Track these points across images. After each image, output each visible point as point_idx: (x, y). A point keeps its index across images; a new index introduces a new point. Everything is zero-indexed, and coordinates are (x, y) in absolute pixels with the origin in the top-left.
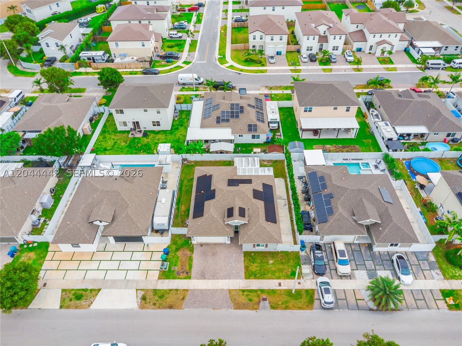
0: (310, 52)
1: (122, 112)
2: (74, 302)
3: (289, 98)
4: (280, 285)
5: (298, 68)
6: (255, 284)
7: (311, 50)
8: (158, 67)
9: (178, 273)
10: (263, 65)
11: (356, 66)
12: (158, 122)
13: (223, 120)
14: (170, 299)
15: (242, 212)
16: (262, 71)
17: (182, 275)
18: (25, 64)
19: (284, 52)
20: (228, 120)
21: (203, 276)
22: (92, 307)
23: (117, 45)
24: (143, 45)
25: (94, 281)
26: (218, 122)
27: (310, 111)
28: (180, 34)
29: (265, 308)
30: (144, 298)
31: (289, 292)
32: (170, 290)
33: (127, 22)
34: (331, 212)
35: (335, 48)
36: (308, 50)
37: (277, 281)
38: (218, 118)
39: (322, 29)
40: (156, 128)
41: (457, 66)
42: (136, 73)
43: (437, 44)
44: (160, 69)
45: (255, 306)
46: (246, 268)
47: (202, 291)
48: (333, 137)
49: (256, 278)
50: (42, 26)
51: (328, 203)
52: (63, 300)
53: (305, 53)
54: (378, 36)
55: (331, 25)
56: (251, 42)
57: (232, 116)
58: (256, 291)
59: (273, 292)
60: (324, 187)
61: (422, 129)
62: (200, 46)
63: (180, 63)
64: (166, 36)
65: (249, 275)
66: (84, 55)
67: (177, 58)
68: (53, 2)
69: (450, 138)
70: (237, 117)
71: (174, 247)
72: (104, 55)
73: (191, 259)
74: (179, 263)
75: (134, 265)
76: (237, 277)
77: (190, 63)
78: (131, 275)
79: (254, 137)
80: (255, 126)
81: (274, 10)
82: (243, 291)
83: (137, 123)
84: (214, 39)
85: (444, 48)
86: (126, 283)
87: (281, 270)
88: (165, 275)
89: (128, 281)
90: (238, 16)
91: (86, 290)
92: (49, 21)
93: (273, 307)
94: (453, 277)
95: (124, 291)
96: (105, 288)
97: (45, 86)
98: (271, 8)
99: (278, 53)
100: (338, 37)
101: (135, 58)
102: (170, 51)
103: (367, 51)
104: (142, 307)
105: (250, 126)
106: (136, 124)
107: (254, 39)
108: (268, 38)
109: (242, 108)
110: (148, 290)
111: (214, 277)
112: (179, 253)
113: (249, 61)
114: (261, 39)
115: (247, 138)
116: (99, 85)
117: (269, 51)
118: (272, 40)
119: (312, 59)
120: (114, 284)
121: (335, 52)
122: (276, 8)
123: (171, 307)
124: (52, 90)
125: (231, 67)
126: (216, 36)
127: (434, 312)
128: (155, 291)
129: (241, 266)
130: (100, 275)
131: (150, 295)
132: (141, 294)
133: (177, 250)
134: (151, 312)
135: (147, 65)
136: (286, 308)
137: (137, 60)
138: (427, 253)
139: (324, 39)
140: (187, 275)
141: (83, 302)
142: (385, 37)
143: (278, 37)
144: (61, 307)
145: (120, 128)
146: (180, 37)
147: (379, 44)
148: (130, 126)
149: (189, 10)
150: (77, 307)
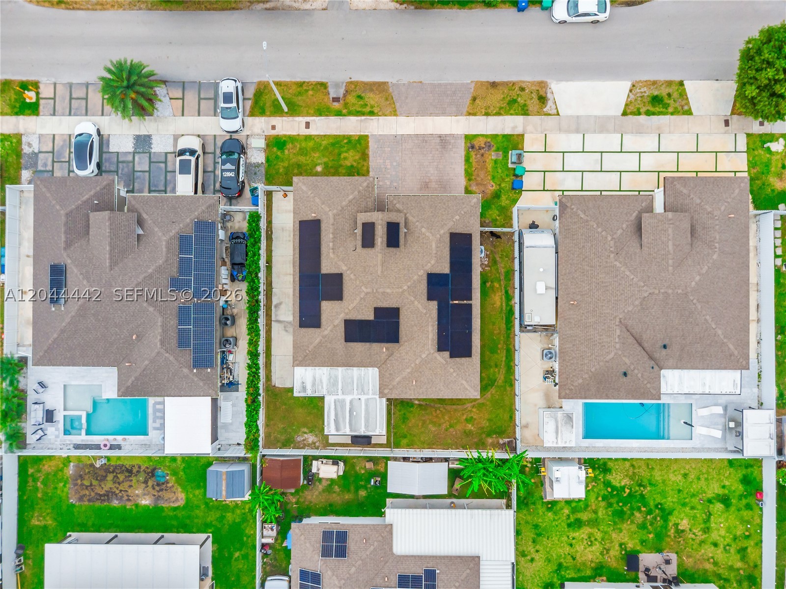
2: (663, 92)
4: (308, 125)
6: (350, 126)
9: (489, 146)
13: (416, 581)
14: (496, 98)
17: (482, 142)
20: (403, 580)
21: (444, 141)
22: (628, 85)
25: (640, 131)
26: (431, 575)
29: (337, 85)
30: (543, 99)
32: (499, 114)
34: (184, 242)
37: (312, 131)
45: (352, 87)
46: (365, 156)
47: (444, 113)
49: (349, 138)
51: (183, 267)
52: (683, 95)
58: (350, 114)
59: (321, 112)
60: (183, 314)
65: (360, 144)
71: (504, 201)
73: (469, 175)
74: (490, 166)
75: (573, 162)
76: (382, 139)
78: (573, 141)
80: (326, 552)
82: (372, 113)
86: (579, 126)
87: (303, 152)
88: (514, 142)
89: (577, 131)
91: (648, 113)
93: (323, 85)
95: (581, 112)
96: (615, 117)
104: (543, 85)
105: (342, 552)
110: (539, 113)
111: (423, 140)
112: (492, 187)
120: (602, 125)
123: (494, 85)
127: (64, 79)
128: (525, 112)
129: (374, 161)
130: (632, 142)
131: (533, 104)
132: (549, 107)
133: (497, 195)
134: (528, 77)
136: (301, 84)
140: (472, 144)
141: (647, 92)
144: (681, 84)
150: (654, 83)
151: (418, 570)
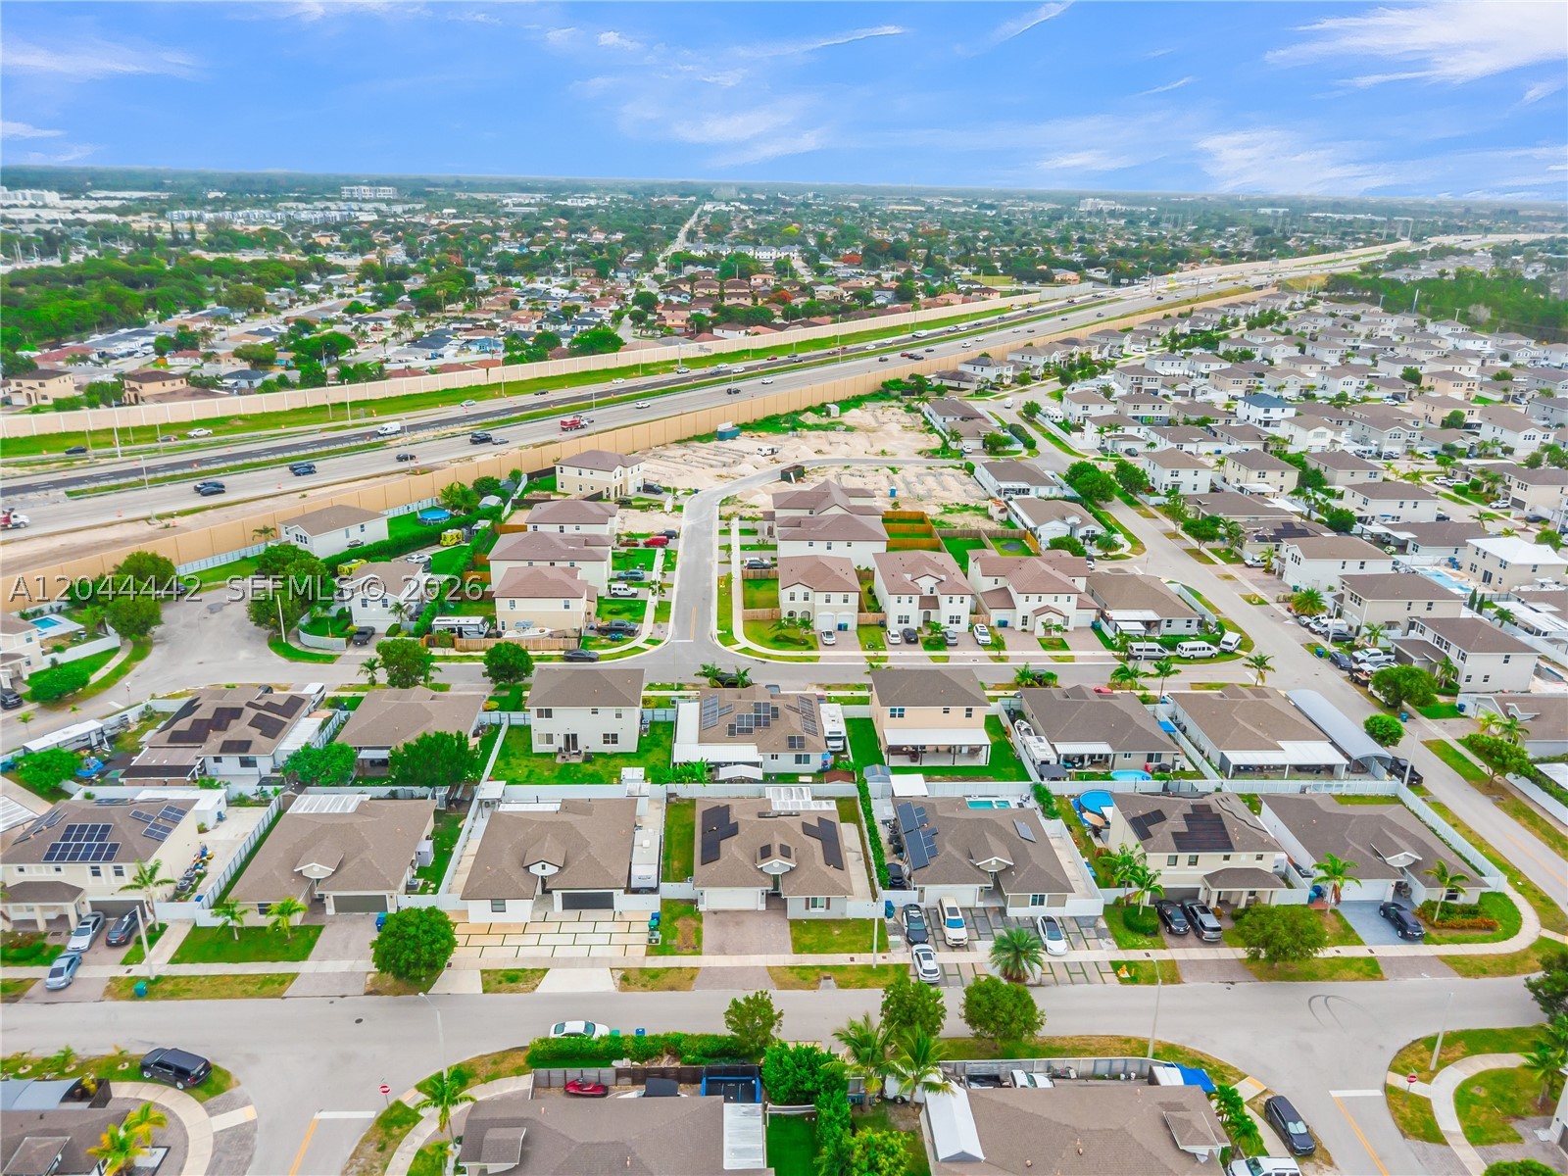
0: (904, 626)
1: (549, 714)
2: (505, 985)
3: (865, 701)
4: (852, 959)
5: (881, 653)
6: (811, 960)
7: (907, 622)
8: (595, 647)
9: (679, 948)
10: (811, 648)
11: (995, 653)
12: (615, 736)
13: (741, 731)
14: (668, 980)
15: (785, 852)
16: (809, 659)
17: (685, 951)
19: (852, 626)
20: (750, 731)
21: (722, 950)
22: (537, 990)
23: (513, 604)
24: (567, 607)
25: (535, 959)
26: (731, 733)
27: (901, 716)
28: (633, 590)
29: (828, 987)
30: (625, 979)
31: (868, 969)
32: (668, 969)
33: (526, 564)
34: (934, 853)
35: (955, 620)
36: (900, 622)
37: (848, 956)
38: (732, 727)
39: (926, 584)
40: (610, 748)
41: (1187, 654)
42: (550, 659)
43: (1151, 615)
44: (600, 652)
45: (814, 986)
46: (795, 940)
47: (722, 969)
48: (946, 763)
49: (811, 952)
50: (333, 566)
51: (929, 841)
52: (485, 982)
53: (894, 627)
54: (1034, 598)
55: (943, 577)
56: (786, 606)
57: (758, 724)
58: (813, 968)
59: (842, 968)
60: (924, 820)
61: (1103, 748)
62: (677, 613)
63: (638, 642)
64: (603, 592)
65: (799, 948)
66: (440, 622)
67: (632, 633)
68: (352, 523)
69: (1154, 764)
70: (767, 724)
71: (667, 916)
72: (483, 623)
73: (698, 931)
74: (679, 936)
75: (601, 939)
76: (783, 951)
77: (659, 642)
78: (596, 952)
80: (802, 739)
81: (829, 548)
82: (792, 968)
83: (574, 736)
84: (707, 600)
85: (1164, 624)
86: (592, 962)
87: (854, 943)
88: (654, 949)
89: (594, 958)
90: (753, 557)
91: (524, 970)
92: (346, 558)
93: (842, 987)
94: (1134, 947)
95: (589, 970)
96: (556, 967)
98: (825, 544)
99: (842, 628)
100: (956, 599)
101: (548, 631)
102: (616, 619)
103: (1019, 627)
104: (623, 989)
105: (791, 739)
106: (571, 740)
107: (792, 599)
108: (819, 599)
109: (775, 709)
110: (630, 969)
111: (740, 951)
112: (678, 924)
113: (781, 641)
114: (806, 599)
115: (786, 763)
116: (484, 675)
117: (823, 622)
118: (828, 601)
119: (910, 638)
120: (570, 963)
121: (954, 627)
122: (834, 544)
123: (672, 989)
125: (746, 650)
126: (710, 596)
127: (1098, 987)
128: (642, 971)
129: (786, 938)
130: (547, 952)
131: (632, 977)
132: (619, 974)
133: (674, 919)
134: (639, 994)
135: (573, 644)
136: (863, 986)
137: (551, 635)
138: (1096, 918)
139: (930, 602)
140: (696, 950)
141: (521, 985)
142: (1048, 600)
143: (840, 596)
144: (485, 992)
145: (539, 747)
146: (634, 595)
147: (1038, 612)
148: (559, 742)
149: (647, 544)
150: (512, 991)
151: (738, 736)
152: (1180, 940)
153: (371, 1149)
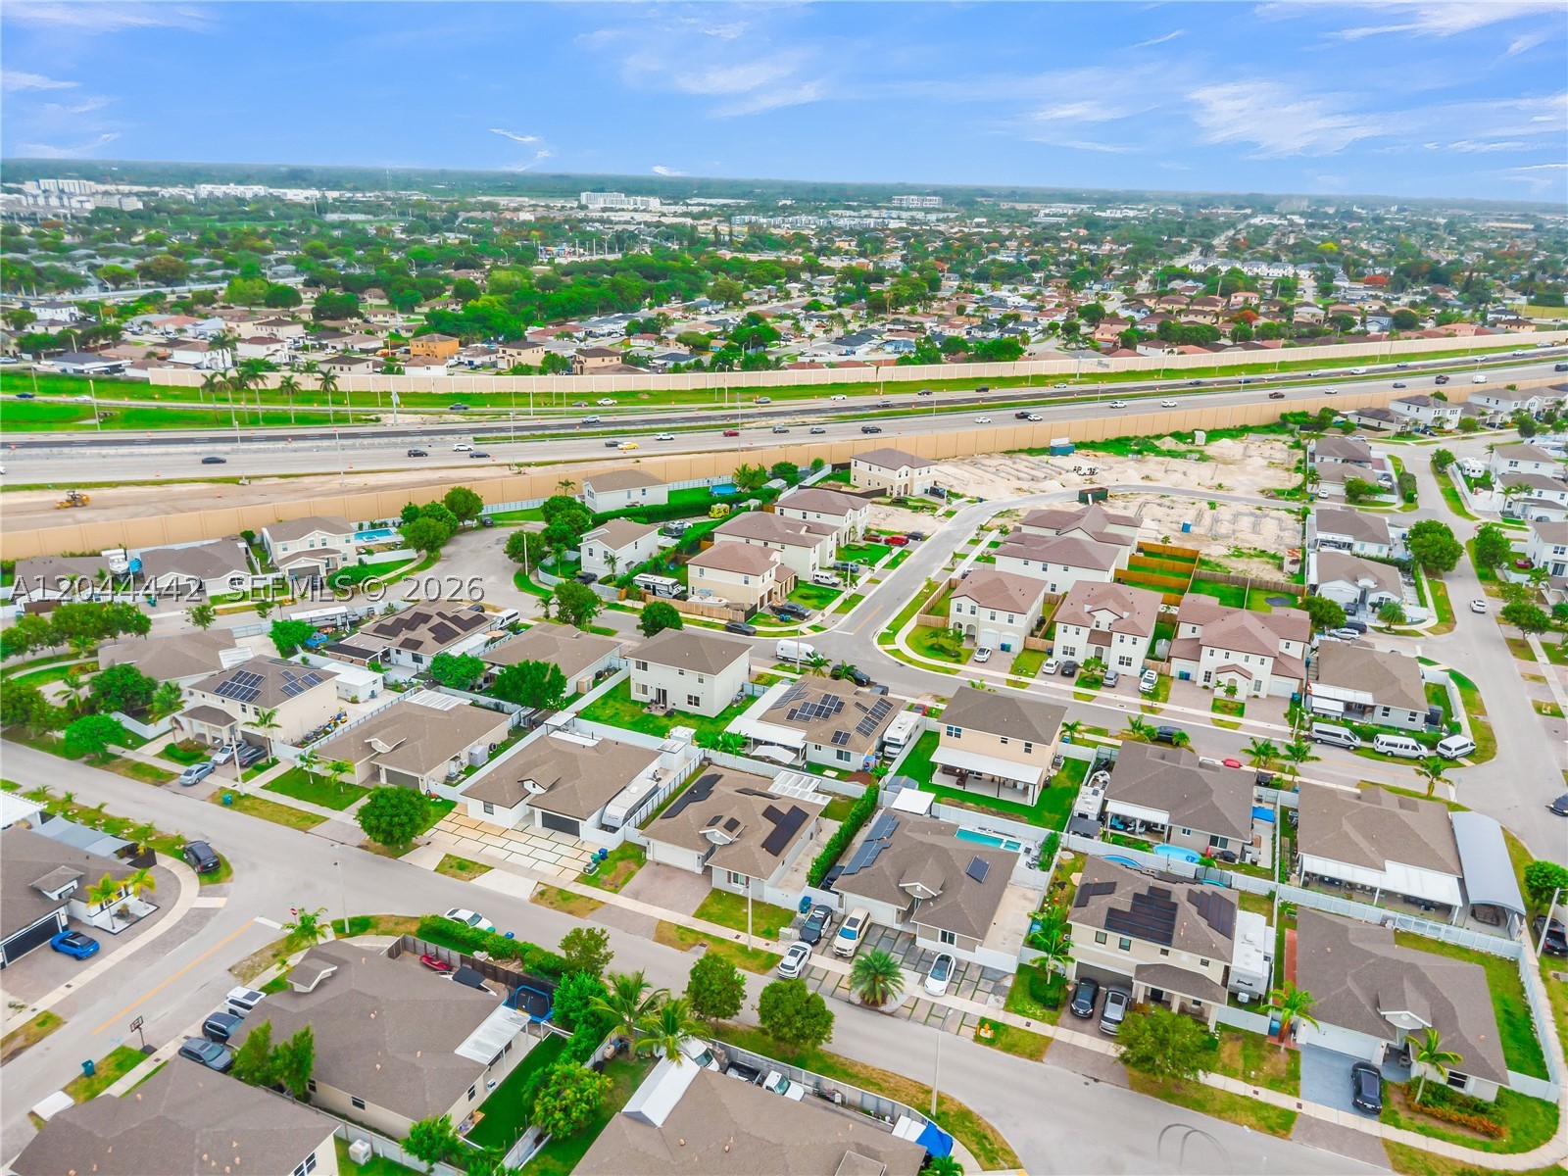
0: (1069, 658)
1: (645, 667)
2: (454, 870)
4: (737, 937)
5: (1024, 679)
6: (702, 926)
7: (1072, 654)
8: (761, 624)
9: (604, 883)
10: (959, 662)
11: (1148, 703)
12: (697, 699)
13: (800, 717)
14: (576, 905)
15: (732, 825)
16: (948, 671)
17: (608, 887)
18: (542, 575)
19: (1017, 647)
20: (807, 719)
21: (636, 896)
22: (473, 882)
23: (702, 571)
24: (746, 582)
25: (490, 857)
26: (790, 717)
27: (958, 736)
28: (836, 580)
29: (696, 953)
30: (542, 893)
31: (743, 949)
32: (582, 896)
33: (744, 540)
34: (870, 864)
35: (1125, 661)
36: (1065, 653)
37: (736, 933)
38: (794, 711)
39: (1105, 619)
40: (692, 709)
41: (1384, 749)
43: (1365, 698)
44: (758, 628)
45: (684, 947)
46: (704, 906)
47: (623, 910)
48: (991, 793)
49: (709, 920)
50: (600, 520)
51: (876, 853)
52: (442, 863)
53: (1059, 656)
54: (1220, 653)
55: (1126, 615)
56: (955, 617)
57: (818, 714)
58: (697, 933)
59: (723, 941)
60: (889, 834)
61: (1160, 817)
62: (862, 607)
63: (803, 626)
64: (807, 576)
65: (702, 914)
66: (641, 579)
67: (802, 617)
68: (637, 486)
69: (1218, 849)
70: (826, 716)
71: (618, 855)
72: (673, 585)
73: (632, 874)
74: (613, 874)
75: (552, 857)
76: (684, 912)
77: (822, 629)
78: (539, 866)
79: (840, 755)
80: (847, 736)
81: (1045, 569)
82: (679, 927)
83: (664, 692)
84: (900, 600)
85: (1379, 711)
86: (529, 872)
88: (585, 878)
89: (534, 870)
91: (475, 863)
92: (616, 515)
94: (1022, 1013)
95: (521, 878)
96: (500, 869)
97: (554, 611)
98: (1040, 565)
99: (1005, 648)
100: (1128, 639)
101: (725, 601)
102: (796, 601)
103: (1201, 682)
104: (534, 901)
105: (840, 734)
106: (663, 694)
107: (959, 610)
108: (984, 614)
109: (841, 704)
110: (552, 887)
111: (651, 901)
112: (620, 864)
113: (938, 650)
114: (973, 612)
115: (827, 755)
116: (638, 627)
117: (988, 638)
118: (993, 618)
119: (1068, 671)
120: (513, 868)
121: (1123, 669)
122: (1050, 566)
123: (569, 912)
124: (563, 618)
125: (896, 652)
126: (907, 597)
127: (948, 1036)
128: (561, 891)
129: (697, 902)
130: (503, 854)
131: (552, 893)
132: (541, 888)
133: (621, 859)
134: (542, 909)
135: (741, 617)
137: (727, 606)
138: (1006, 975)
139: (1101, 638)
140: (615, 888)
141: (464, 874)
142: (1236, 658)
143: (1006, 615)
144: (436, 870)
145: (636, 695)
146: (834, 585)
147: (1221, 670)
148: (652, 695)
149: (887, 542)
150: (454, 876)
152: (1078, 1023)
153: (270, 953)
